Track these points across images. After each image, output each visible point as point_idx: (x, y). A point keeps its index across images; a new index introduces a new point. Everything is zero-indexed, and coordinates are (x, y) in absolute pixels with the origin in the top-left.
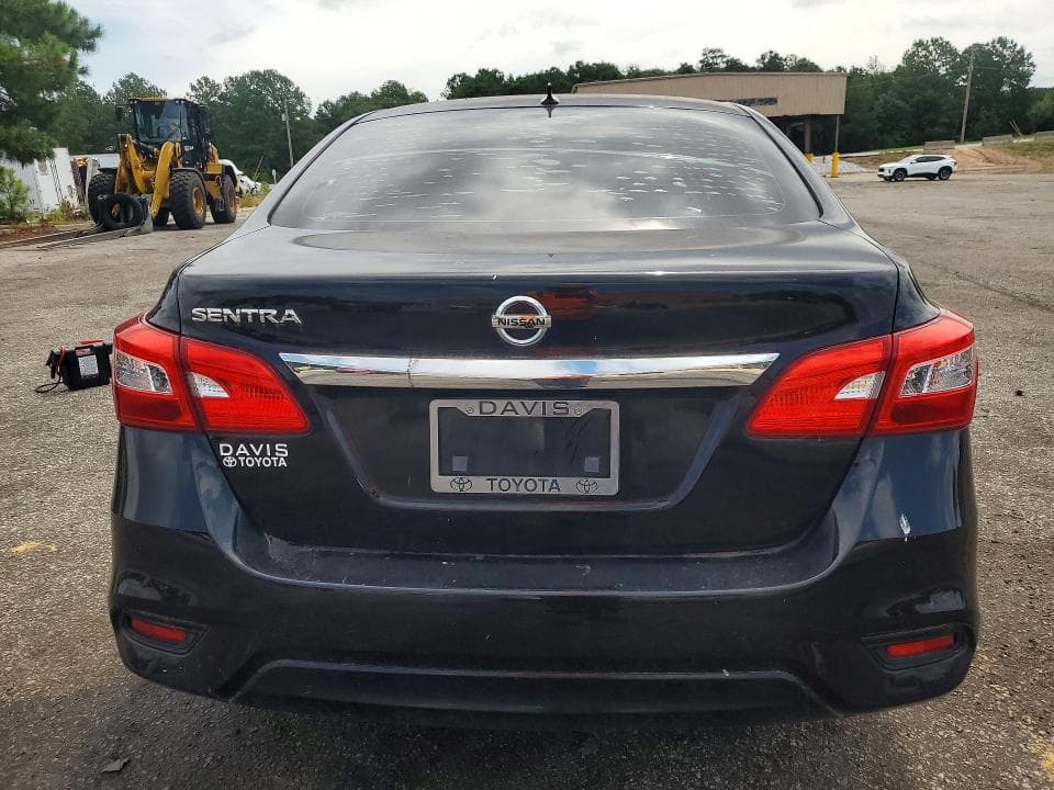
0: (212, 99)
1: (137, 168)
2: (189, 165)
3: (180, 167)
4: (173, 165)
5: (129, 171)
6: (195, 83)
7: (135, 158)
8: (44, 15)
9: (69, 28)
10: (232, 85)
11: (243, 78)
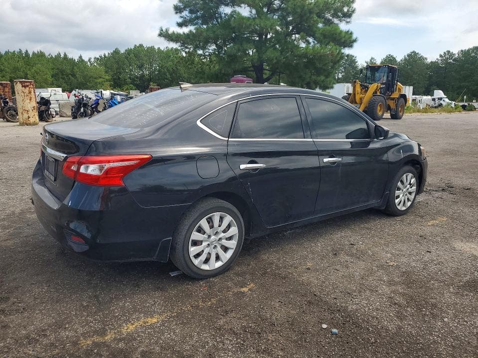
0: (449, 61)
1: (358, 93)
2: (382, 94)
3: (378, 94)
4: (375, 92)
5: (355, 94)
6: (442, 54)
7: (358, 89)
8: (335, 36)
9: (343, 40)
10: (462, 54)
11: (469, 50)
